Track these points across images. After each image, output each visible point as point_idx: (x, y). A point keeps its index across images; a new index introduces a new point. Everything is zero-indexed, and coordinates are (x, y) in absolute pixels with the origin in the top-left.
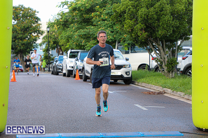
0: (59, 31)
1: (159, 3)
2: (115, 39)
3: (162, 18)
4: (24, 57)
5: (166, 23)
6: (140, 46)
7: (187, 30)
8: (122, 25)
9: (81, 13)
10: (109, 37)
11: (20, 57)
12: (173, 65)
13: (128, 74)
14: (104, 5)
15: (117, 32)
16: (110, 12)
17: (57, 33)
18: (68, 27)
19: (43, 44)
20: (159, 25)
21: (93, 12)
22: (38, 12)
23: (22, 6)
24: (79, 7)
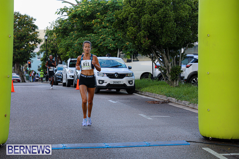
0: (58, 39)
1: (163, 9)
2: (116, 47)
3: (166, 25)
4: (21, 67)
5: (170, 30)
6: (143, 54)
7: (191, 38)
8: (125, 32)
9: (81, 20)
10: (111, 45)
11: (17, 66)
12: (177, 73)
13: (131, 82)
14: (105, 12)
15: (119, 40)
16: (111, 19)
17: (55, 42)
18: (68, 35)
19: (41, 53)
20: (162, 33)
21: (93, 19)
22: (35, 20)
23: (18, 13)
24: (79, 14)
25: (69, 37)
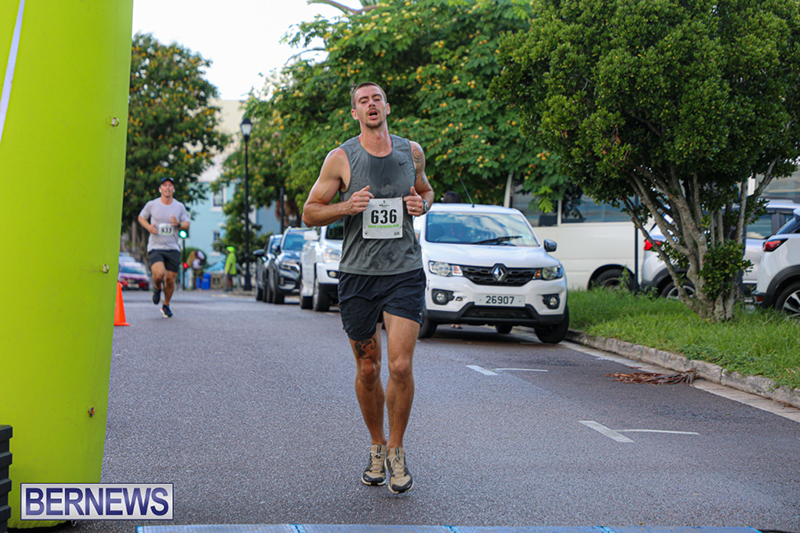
0: (288, 135)
1: (680, 32)
2: (502, 169)
3: (690, 89)
5: (705, 110)
6: (600, 196)
7: (787, 138)
8: (534, 113)
9: (376, 67)
10: (482, 161)
12: (727, 271)
13: (553, 301)
14: (464, 39)
15: (512, 142)
16: (486, 65)
17: (280, 145)
18: (324, 121)
19: (225, 185)
20: (676, 118)
21: (419, 65)
22: (208, 64)
23: (149, 39)
24: (369, 46)
25: (328, 127)
